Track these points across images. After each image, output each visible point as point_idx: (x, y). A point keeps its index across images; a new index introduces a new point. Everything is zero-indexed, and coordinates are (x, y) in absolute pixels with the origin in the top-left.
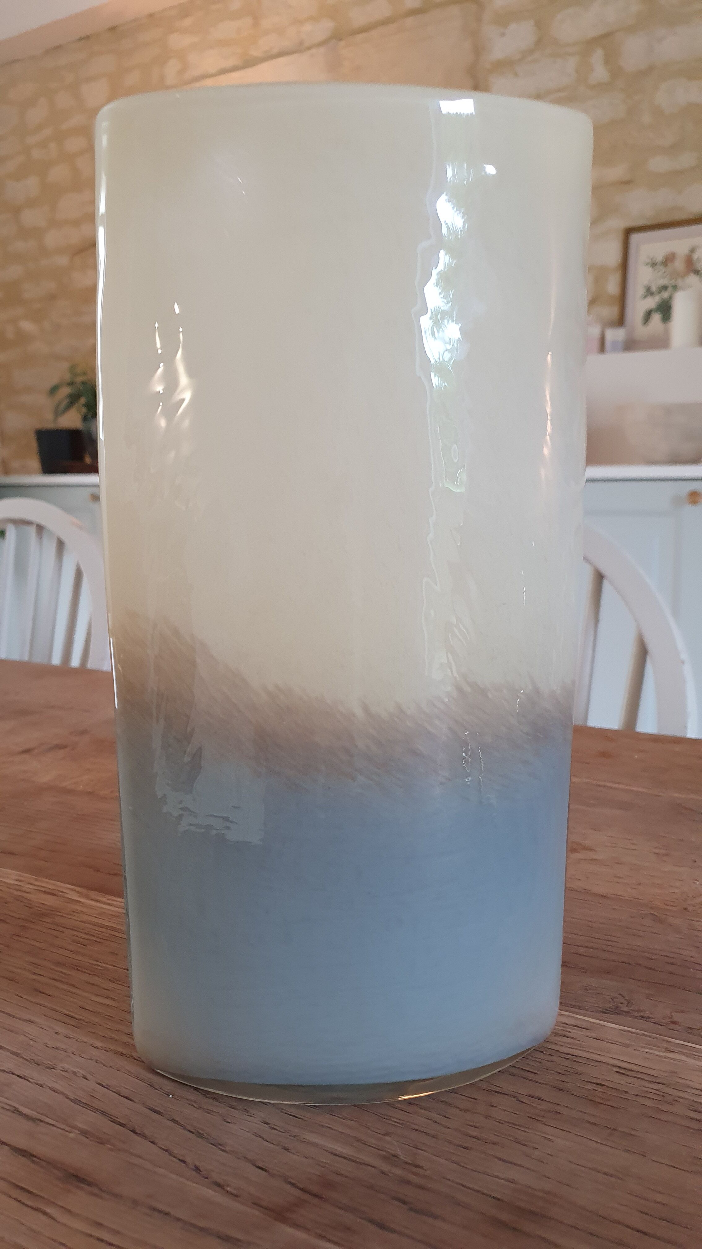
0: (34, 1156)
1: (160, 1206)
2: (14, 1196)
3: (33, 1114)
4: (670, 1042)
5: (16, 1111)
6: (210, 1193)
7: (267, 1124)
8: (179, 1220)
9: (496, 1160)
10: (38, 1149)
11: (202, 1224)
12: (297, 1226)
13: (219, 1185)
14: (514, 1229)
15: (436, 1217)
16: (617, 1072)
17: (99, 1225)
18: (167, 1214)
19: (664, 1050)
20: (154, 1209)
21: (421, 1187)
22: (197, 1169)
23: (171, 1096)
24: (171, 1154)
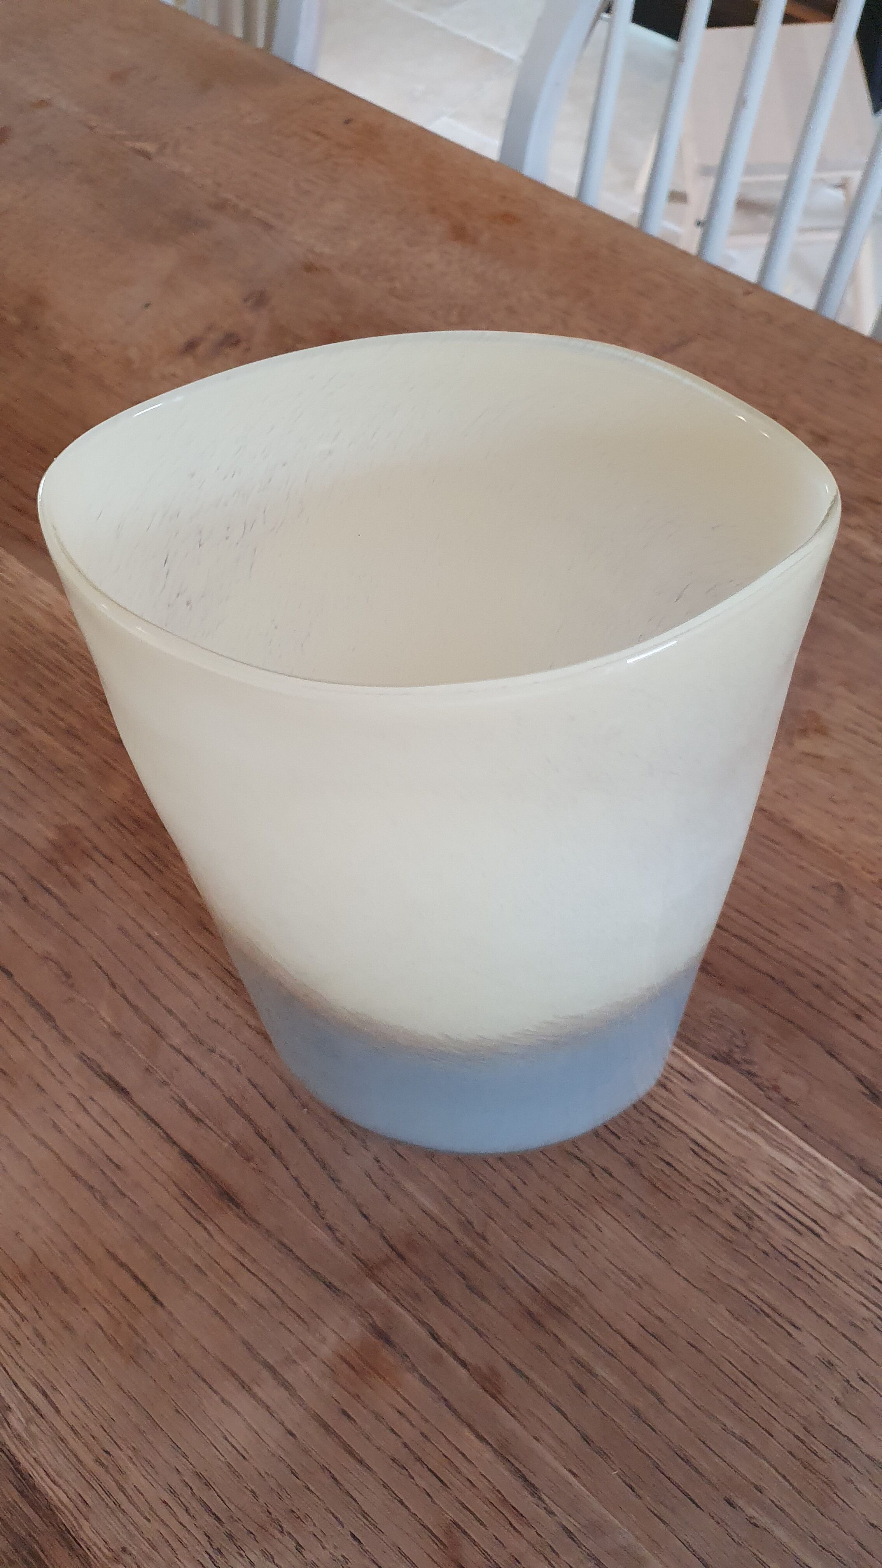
0: (197, 1163)
1: (286, 1241)
2: (185, 1205)
3: (195, 1110)
4: (758, 1115)
5: (183, 1105)
6: (323, 1235)
7: (378, 1161)
8: (298, 1258)
9: (549, 1245)
10: (200, 1156)
11: (315, 1267)
12: (380, 1284)
13: (330, 1228)
14: (538, 1323)
15: (484, 1298)
16: (693, 1150)
17: (242, 1250)
18: (291, 1251)
19: (747, 1125)
20: (283, 1244)
21: (481, 1264)
22: (316, 1206)
23: (306, 1109)
24: (299, 1185)
